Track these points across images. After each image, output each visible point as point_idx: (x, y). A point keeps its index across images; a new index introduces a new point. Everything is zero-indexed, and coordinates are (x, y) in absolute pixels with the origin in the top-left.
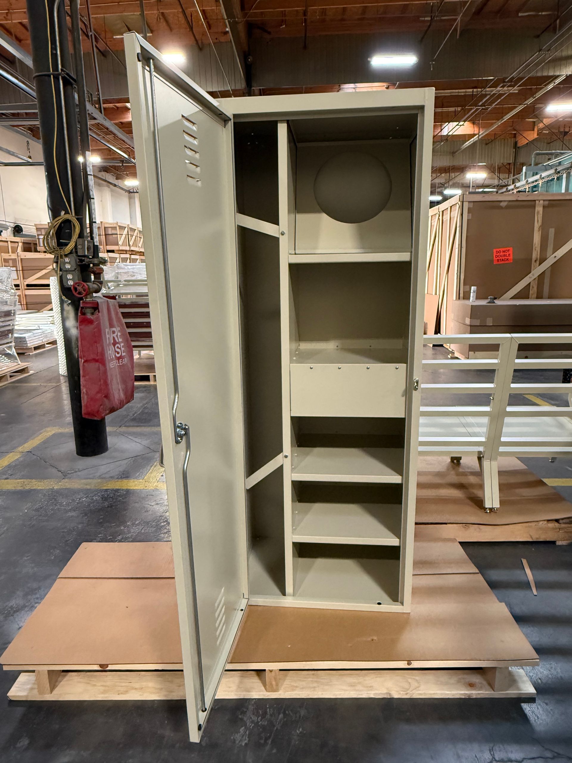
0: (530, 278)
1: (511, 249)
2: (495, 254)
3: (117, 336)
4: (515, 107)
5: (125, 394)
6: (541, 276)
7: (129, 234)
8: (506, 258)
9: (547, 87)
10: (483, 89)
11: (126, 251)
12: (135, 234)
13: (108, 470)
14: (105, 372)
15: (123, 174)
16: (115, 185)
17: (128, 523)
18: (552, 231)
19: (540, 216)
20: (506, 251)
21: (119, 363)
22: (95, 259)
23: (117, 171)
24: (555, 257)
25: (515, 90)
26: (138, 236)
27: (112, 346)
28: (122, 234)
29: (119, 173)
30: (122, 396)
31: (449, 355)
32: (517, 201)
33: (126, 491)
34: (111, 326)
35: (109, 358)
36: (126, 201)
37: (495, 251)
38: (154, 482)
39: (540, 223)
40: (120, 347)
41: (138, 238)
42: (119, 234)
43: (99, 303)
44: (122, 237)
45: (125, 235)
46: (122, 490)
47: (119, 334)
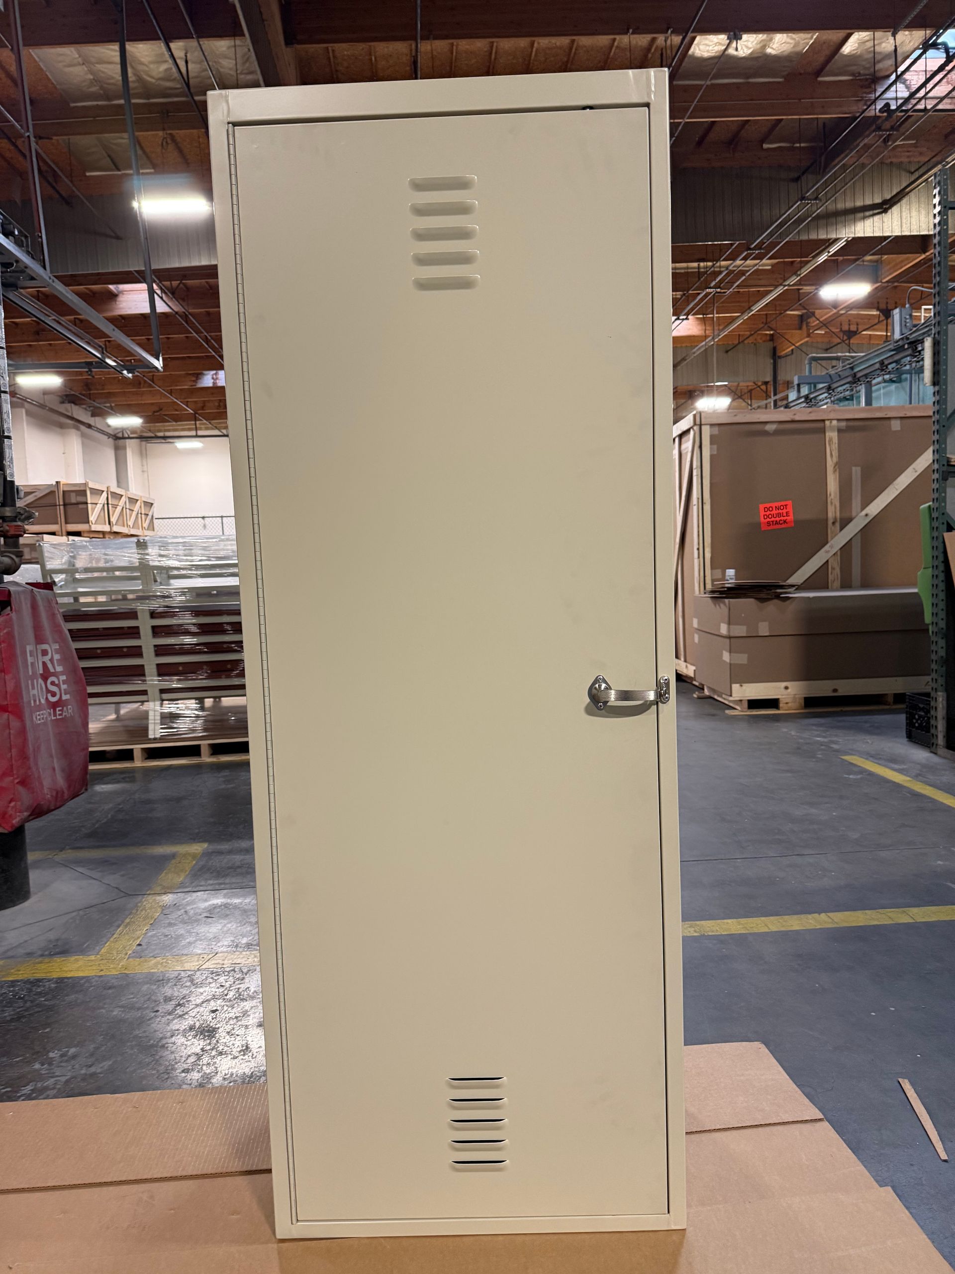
0: (827, 552)
1: (790, 502)
2: (762, 513)
3: (51, 660)
4: (768, 293)
5: (69, 778)
6: (846, 548)
7: (110, 502)
8: (782, 518)
9: (816, 259)
10: (715, 263)
11: (104, 533)
12: (121, 503)
13: (25, 938)
14: (23, 731)
15: (105, 407)
16: (89, 426)
17: (51, 1055)
18: (856, 471)
19: (835, 446)
20: (782, 507)
21: (55, 715)
22: (7, 509)
23: (94, 401)
24: (867, 515)
25: (766, 263)
26: (128, 507)
27: (41, 681)
28: (96, 504)
29: (98, 405)
30: (61, 782)
31: (695, 693)
32: (793, 421)
33: (57, 982)
34: (39, 639)
35: (33, 705)
36: (109, 454)
37: (761, 507)
38: (121, 959)
39: (835, 459)
40: (57, 682)
41: (128, 510)
42: (91, 503)
43: (12, 592)
44: (96, 509)
45: (102, 505)
46: (49, 980)
47: (57, 657)
